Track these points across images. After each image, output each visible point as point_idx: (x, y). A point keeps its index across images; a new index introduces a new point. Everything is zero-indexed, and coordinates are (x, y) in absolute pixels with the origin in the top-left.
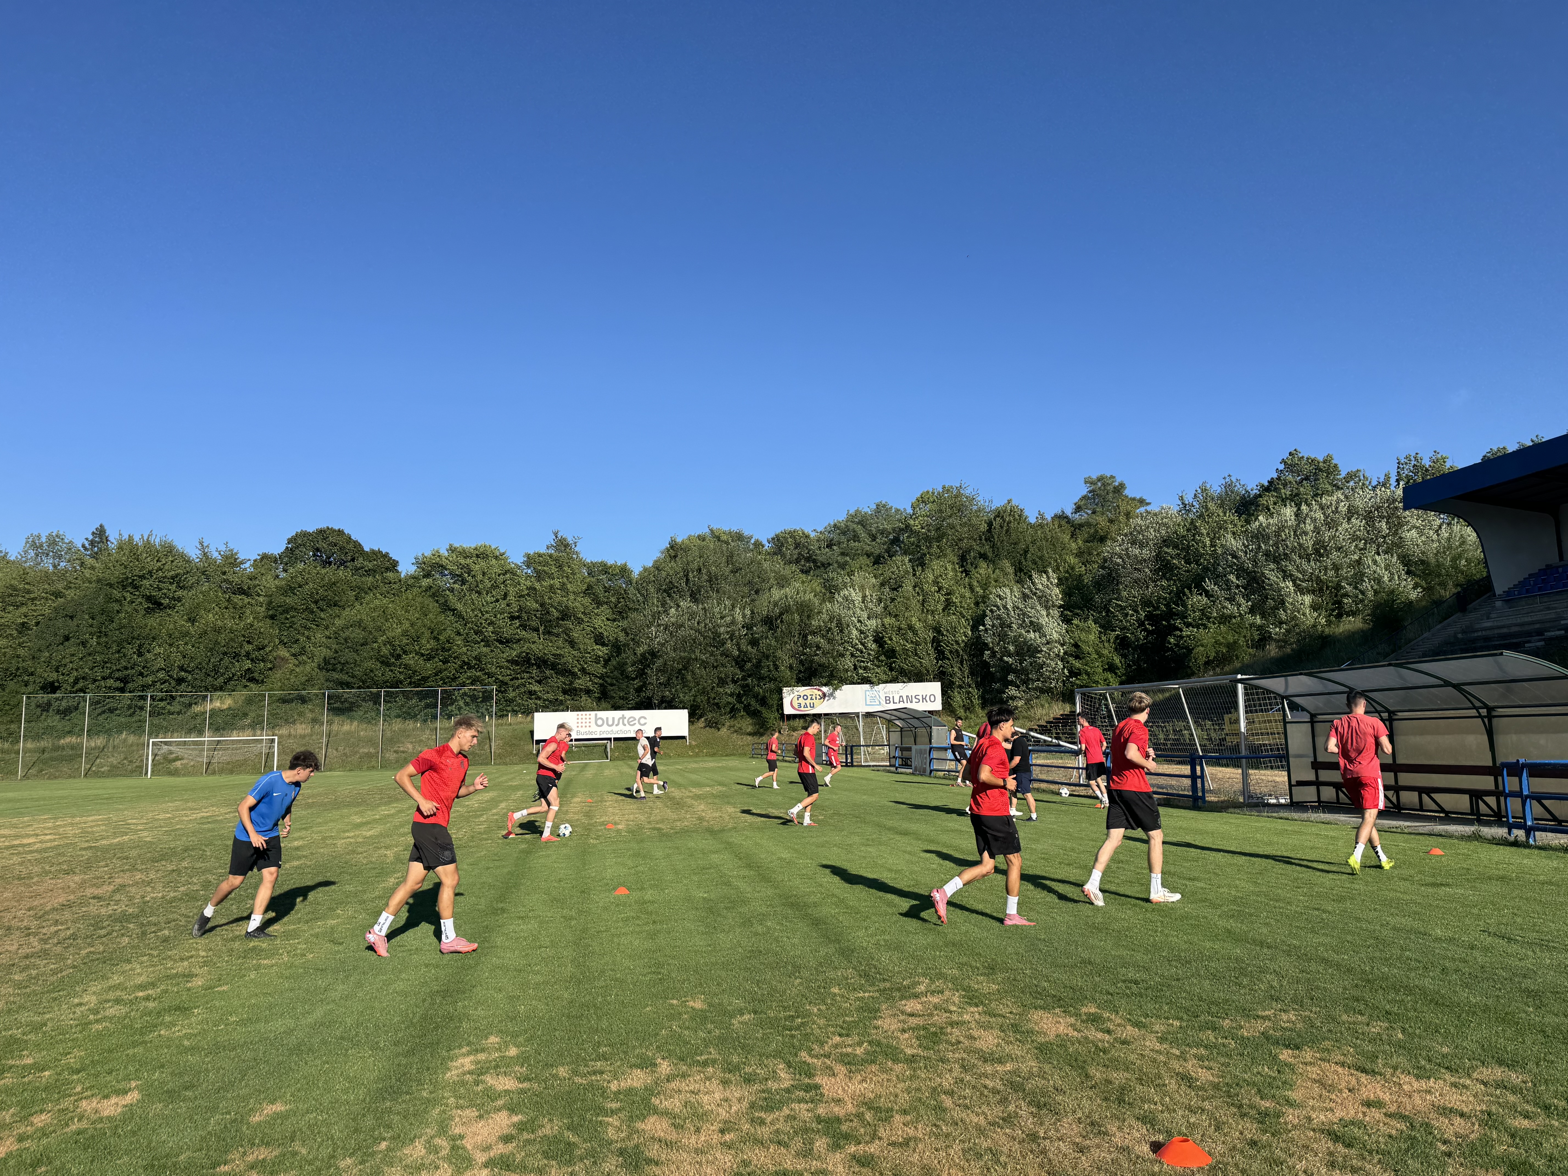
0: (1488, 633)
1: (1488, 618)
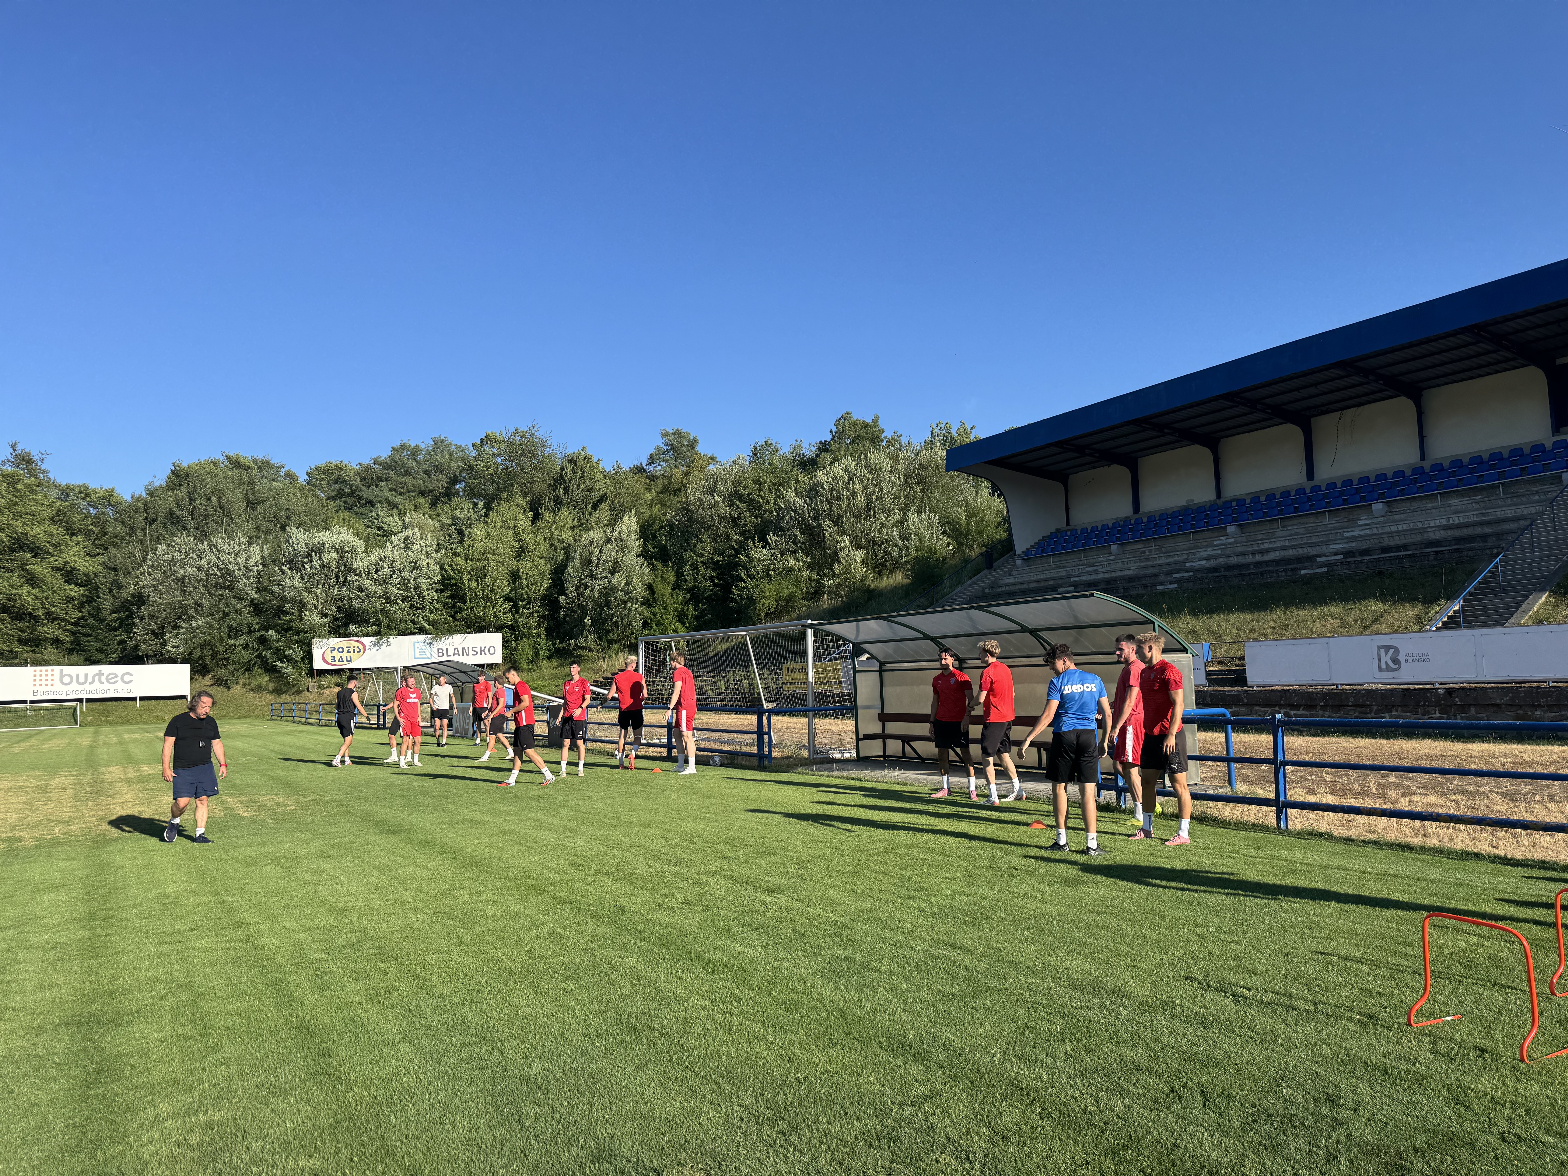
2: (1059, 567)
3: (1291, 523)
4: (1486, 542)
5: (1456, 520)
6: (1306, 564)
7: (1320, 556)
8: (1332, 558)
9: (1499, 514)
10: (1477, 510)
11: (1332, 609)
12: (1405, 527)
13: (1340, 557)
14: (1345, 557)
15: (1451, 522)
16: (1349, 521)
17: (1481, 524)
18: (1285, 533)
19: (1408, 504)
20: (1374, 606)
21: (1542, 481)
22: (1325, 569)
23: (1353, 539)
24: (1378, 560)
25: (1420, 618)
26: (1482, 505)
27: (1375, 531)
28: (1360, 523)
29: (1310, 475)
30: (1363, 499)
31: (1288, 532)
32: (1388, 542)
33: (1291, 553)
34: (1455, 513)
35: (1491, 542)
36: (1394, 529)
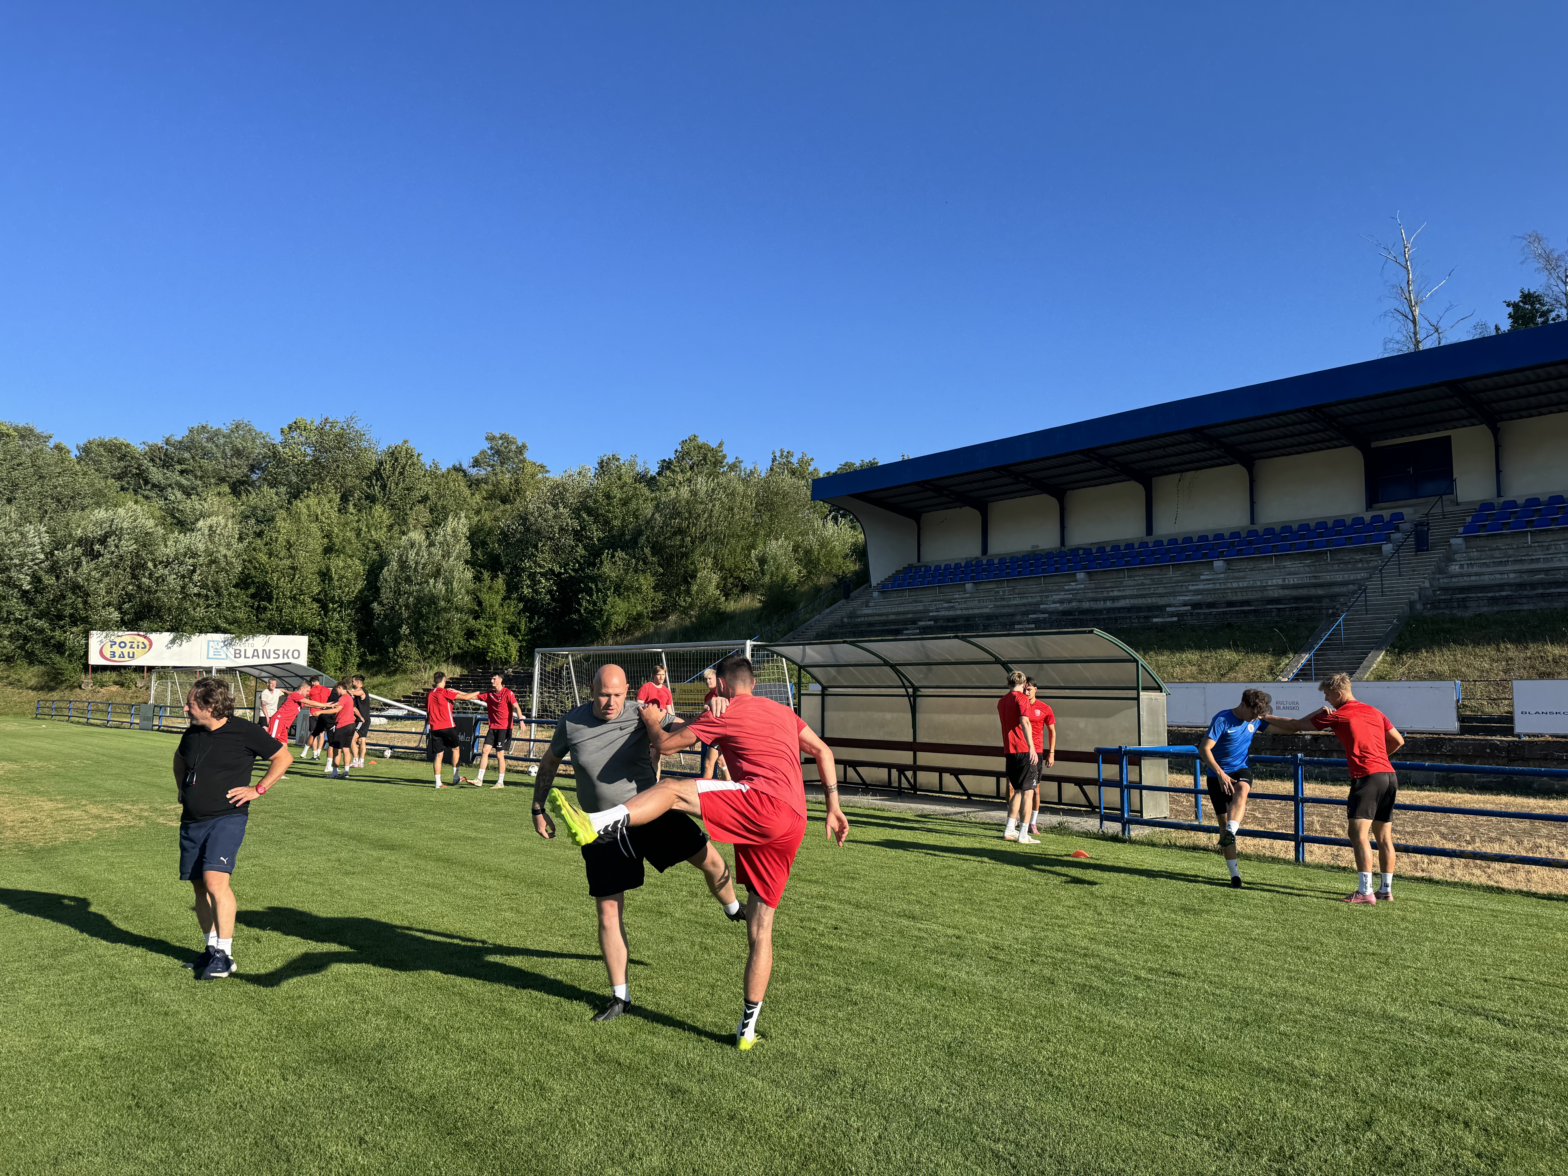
0: (870, 619)
1: (867, 606)
2: (916, 602)
3: (1137, 573)
4: (1321, 602)
5: (1292, 580)
6: (1156, 613)
7: (1170, 606)
8: (1181, 609)
9: (1327, 577)
10: (1309, 573)
11: (1190, 656)
12: (1245, 584)
13: (1189, 608)
14: (1193, 609)
15: (1287, 582)
16: (1193, 575)
17: (1315, 586)
18: (1132, 583)
19: (1246, 563)
20: (1229, 655)
21: (1363, 550)
22: (1175, 619)
23: (1197, 592)
24: (1225, 613)
25: (1272, 669)
26: (1313, 568)
27: (1218, 586)
28: (1202, 577)
29: (1149, 530)
30: (1205, 556)
31: (1135, 582)
32: (1231, 597)
33: (1139, 601)
34: (1289, 574)
35: (1325, 603)
36: (1235, 585)
